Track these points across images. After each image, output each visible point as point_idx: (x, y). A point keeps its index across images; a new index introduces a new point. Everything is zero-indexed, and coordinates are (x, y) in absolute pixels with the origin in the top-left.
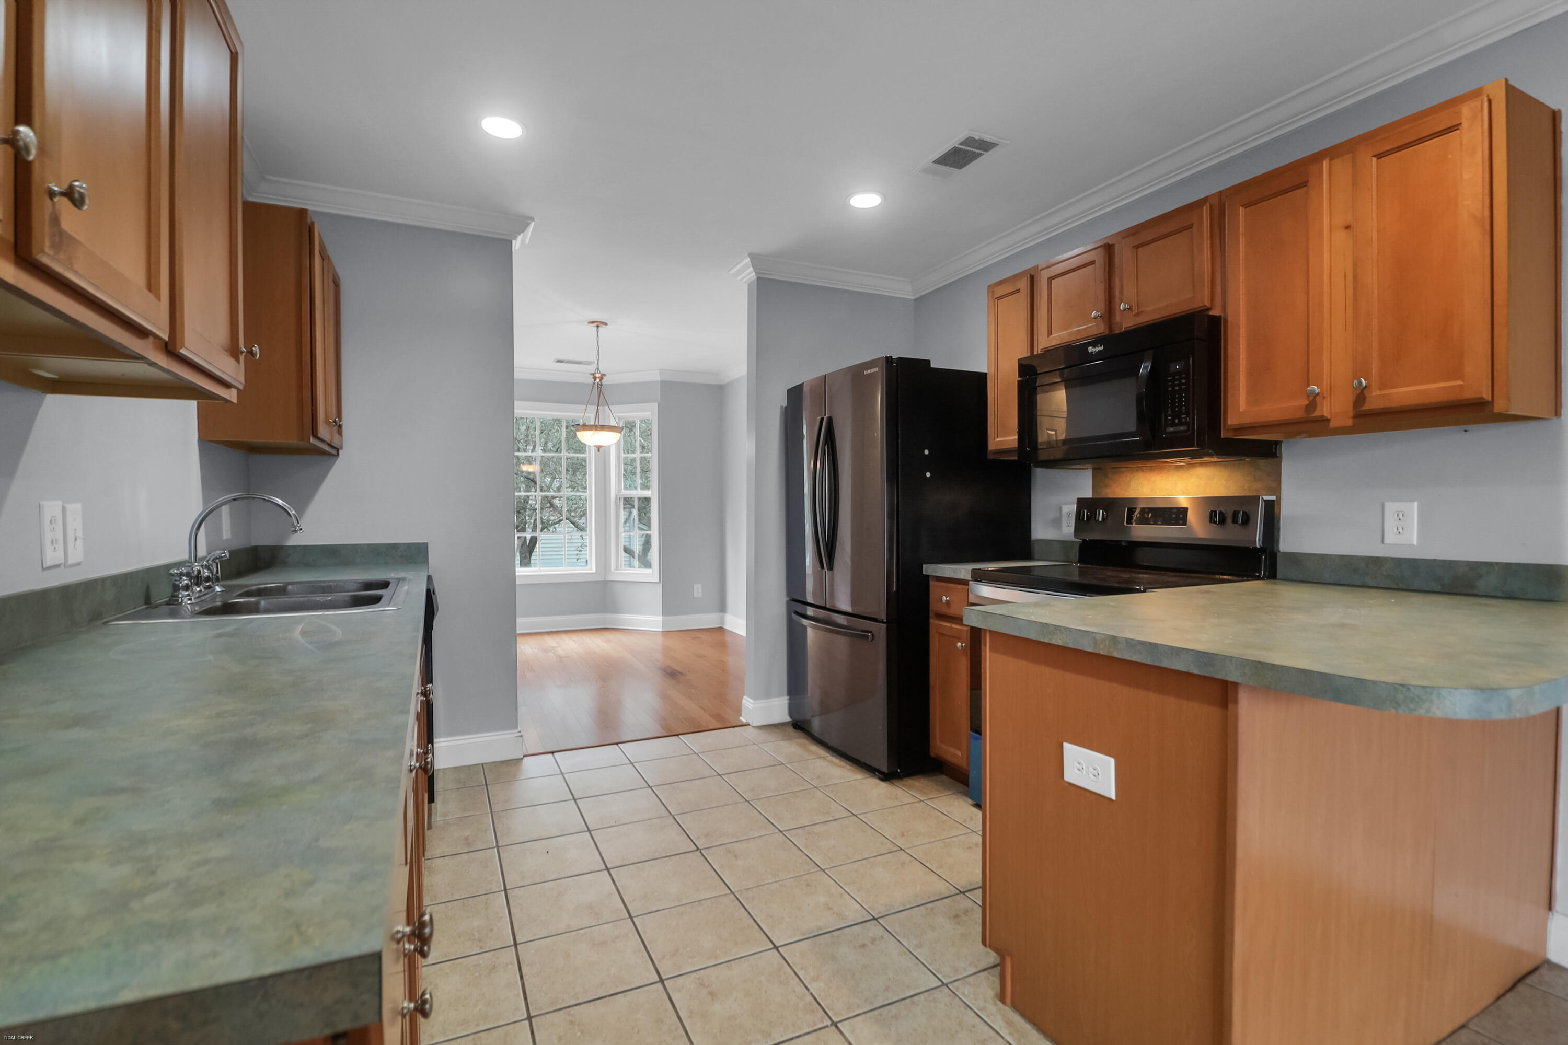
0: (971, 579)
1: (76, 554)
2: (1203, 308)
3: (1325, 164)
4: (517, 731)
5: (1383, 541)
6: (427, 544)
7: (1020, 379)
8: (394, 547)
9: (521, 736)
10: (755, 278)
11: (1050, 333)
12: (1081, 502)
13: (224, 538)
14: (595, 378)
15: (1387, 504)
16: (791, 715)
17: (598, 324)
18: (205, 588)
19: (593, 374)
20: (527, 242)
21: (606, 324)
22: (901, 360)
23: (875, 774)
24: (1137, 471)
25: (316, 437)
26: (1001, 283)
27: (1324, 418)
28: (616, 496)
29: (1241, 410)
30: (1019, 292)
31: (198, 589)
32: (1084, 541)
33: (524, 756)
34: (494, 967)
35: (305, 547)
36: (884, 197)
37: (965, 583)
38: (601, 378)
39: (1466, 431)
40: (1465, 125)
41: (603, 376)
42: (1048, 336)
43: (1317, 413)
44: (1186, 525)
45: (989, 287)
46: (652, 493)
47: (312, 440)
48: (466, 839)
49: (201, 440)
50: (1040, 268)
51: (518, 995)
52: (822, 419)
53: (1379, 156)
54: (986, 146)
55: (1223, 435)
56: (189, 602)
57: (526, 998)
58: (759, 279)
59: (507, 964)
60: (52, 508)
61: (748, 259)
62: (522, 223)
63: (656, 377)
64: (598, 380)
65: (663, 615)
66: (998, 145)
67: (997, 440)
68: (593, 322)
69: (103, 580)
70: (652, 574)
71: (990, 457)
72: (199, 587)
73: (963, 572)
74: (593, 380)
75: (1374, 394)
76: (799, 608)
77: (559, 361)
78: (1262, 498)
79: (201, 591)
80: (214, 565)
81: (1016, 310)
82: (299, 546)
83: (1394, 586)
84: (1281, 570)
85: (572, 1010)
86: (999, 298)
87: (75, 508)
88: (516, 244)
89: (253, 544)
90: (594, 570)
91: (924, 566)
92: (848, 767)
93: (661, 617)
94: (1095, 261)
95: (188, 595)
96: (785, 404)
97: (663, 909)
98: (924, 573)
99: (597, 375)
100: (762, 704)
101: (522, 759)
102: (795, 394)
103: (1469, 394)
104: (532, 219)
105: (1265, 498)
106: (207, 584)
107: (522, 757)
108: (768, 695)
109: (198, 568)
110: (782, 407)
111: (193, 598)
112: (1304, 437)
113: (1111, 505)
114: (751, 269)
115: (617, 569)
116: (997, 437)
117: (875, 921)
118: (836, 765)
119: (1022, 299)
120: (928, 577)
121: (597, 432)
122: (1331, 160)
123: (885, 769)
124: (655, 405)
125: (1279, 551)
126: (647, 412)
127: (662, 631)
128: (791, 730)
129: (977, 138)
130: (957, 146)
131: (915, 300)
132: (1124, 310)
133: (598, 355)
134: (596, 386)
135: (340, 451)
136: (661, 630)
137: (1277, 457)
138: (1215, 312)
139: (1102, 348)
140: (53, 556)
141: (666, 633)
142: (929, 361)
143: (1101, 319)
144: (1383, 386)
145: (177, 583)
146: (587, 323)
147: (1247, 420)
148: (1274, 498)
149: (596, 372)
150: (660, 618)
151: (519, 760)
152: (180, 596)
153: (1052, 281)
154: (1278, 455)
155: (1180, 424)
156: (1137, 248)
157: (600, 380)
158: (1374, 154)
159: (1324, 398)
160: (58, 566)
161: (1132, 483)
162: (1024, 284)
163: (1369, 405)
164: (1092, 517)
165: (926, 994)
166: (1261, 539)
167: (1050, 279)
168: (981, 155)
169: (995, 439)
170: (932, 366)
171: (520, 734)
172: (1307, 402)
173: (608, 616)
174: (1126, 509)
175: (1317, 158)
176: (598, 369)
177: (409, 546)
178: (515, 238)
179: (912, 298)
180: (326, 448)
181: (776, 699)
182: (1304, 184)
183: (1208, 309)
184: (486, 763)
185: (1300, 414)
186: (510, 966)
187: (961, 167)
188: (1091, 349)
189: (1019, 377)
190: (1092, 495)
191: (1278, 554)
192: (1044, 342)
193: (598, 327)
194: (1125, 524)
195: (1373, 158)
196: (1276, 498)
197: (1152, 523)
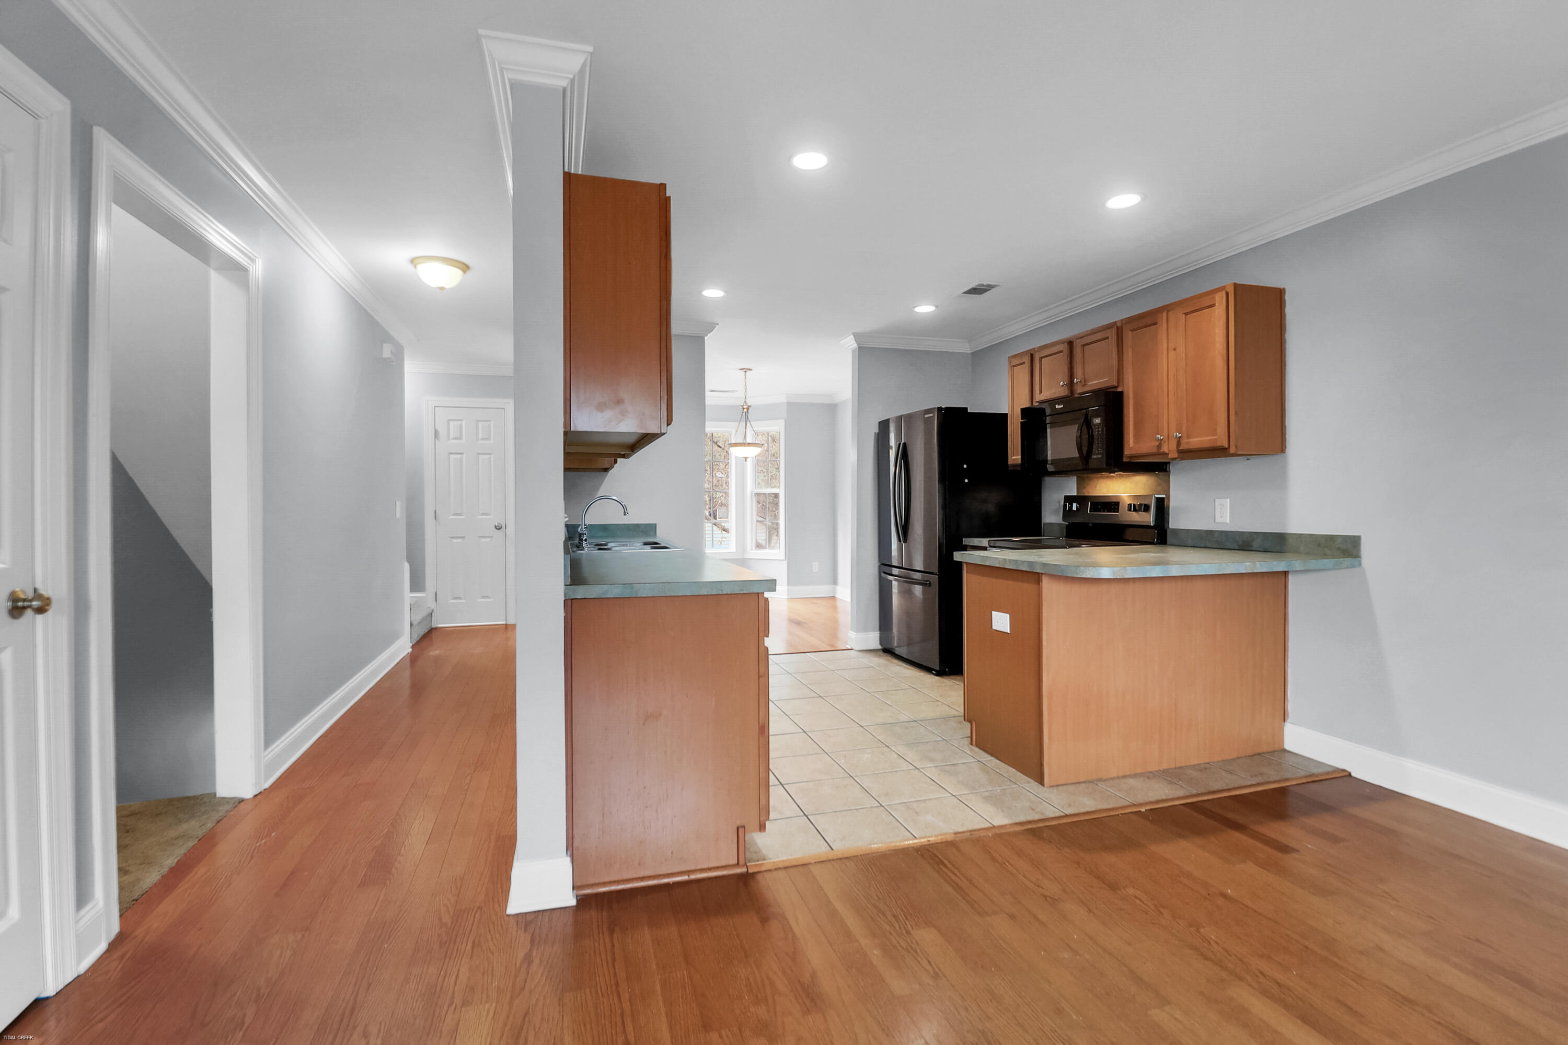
0: (988, 546)
2: (1113, 386)
3: (1164, 314)
5: (1214, 521)
10: (857, 346)
11: (1041, 392)
12: (1069, 499)
14: (743, 409)
15: (1216, 500)
16: (881, 642)
17: (746, 370)
21: (753, 371)
22: (947, 409)
23: (933, 672)
26: (1015, 356)
28: (751, 492)
29: (1131, 446)
30: (1023, 364)
32: (1068, 522)
36: (936, 307)
39: (1247, 459)
41: (749, 407)
42: (1040, 394)
43: (1162, 450)
44: (1118, 512)
45: (1009, 357)
46: (780, 490)
50: (1036, 350)
52: (900, 444)
53: (1185, 314)
54: (992, 287)
55: (1126, 460)
58: (861, 348)
61: (852, 336)
62: (711, 327)
63: (785, 399)
64: (747, 410)
65: (788, 585)
66: (999, 286)
67: (1013, 458)
68: (742, 369)
70: (780, 553)
71: (1010, 469)
73: (984, 541)
75: (1185, 442)
76: (887, 569)
78: (1155, 497)
81: (1023, 374)
83: (1219, 547)
84: (1170, 540)
86: (1014, 366)
88: (707, 339)
91: (963, 540)
92: (916, 670)
93: (787, 587)
94: (1061, 350)
96: (877, 431)
98: (963, 544)
99: (746, 407)
100: (861, 637)
102: (884, 426)
103: (1218, 442)
104: (719, 324)
105: (1157, 496)
108: (865, 629)
110: (875, 433)
113: (1081, 499)
114: (854, 342)
115: (752, 549)
116: (1013, 456)
117: (914, 722)
118: (908, 668)
119: (1027, 366)
120: (966, 546)
121: (743, 448)
122: (1167, 312)
123: (938, 669)
125: (1169, 527)
126: (778, 427)
127: (788, 598)
128: (881, 653)
129: (985, 283)
130: (975, 286)
131: (972, 353)
132: (1077, 383)
133: (746, 392)
134: (744, 414)
136: (786, 597)
137: (1167, 472)
138: (1119, 389)
139: (1062, 406)
141: (793, 599)
142: (966, 409)
143: (1066, 388)
144: (1186, 438)
146: (737, 370)
147: (1133, 452)
148: (1164, 496)
149: (744, 404)
154: (1168, 469)
155: (1098, 454)
156: (1084, 347)
158: (1183, 312)
159: (1166, 443)
161: (1098, 486)
162: (1027, 359)
163: (1183, 448)
164: (1071, 508)
165: (934, 742)
166: (1154, 520)
167: (1041, 358)
168: (989, 291)
169: (1012, 457)
170: (968, 411)
172: (1159, 444)
174: (1089, 503)
175: (1161, 310)
176: (746, 402)
177: (646, 525)
178: (707, 334)
179: (969, 353)
181: (872, 633)
182: (1154, 324)
183: (1116, 387)
185: (1153, 450)
188: (1057, 406)
189: (1022, 419)
190: (1077, 493)
191: (1168, 530)
192: (1038, 397)
193: (746, 372)
194: (1089, 512)
195: (1183, 315)
196: (1166, 496)
197: (1102, 511)
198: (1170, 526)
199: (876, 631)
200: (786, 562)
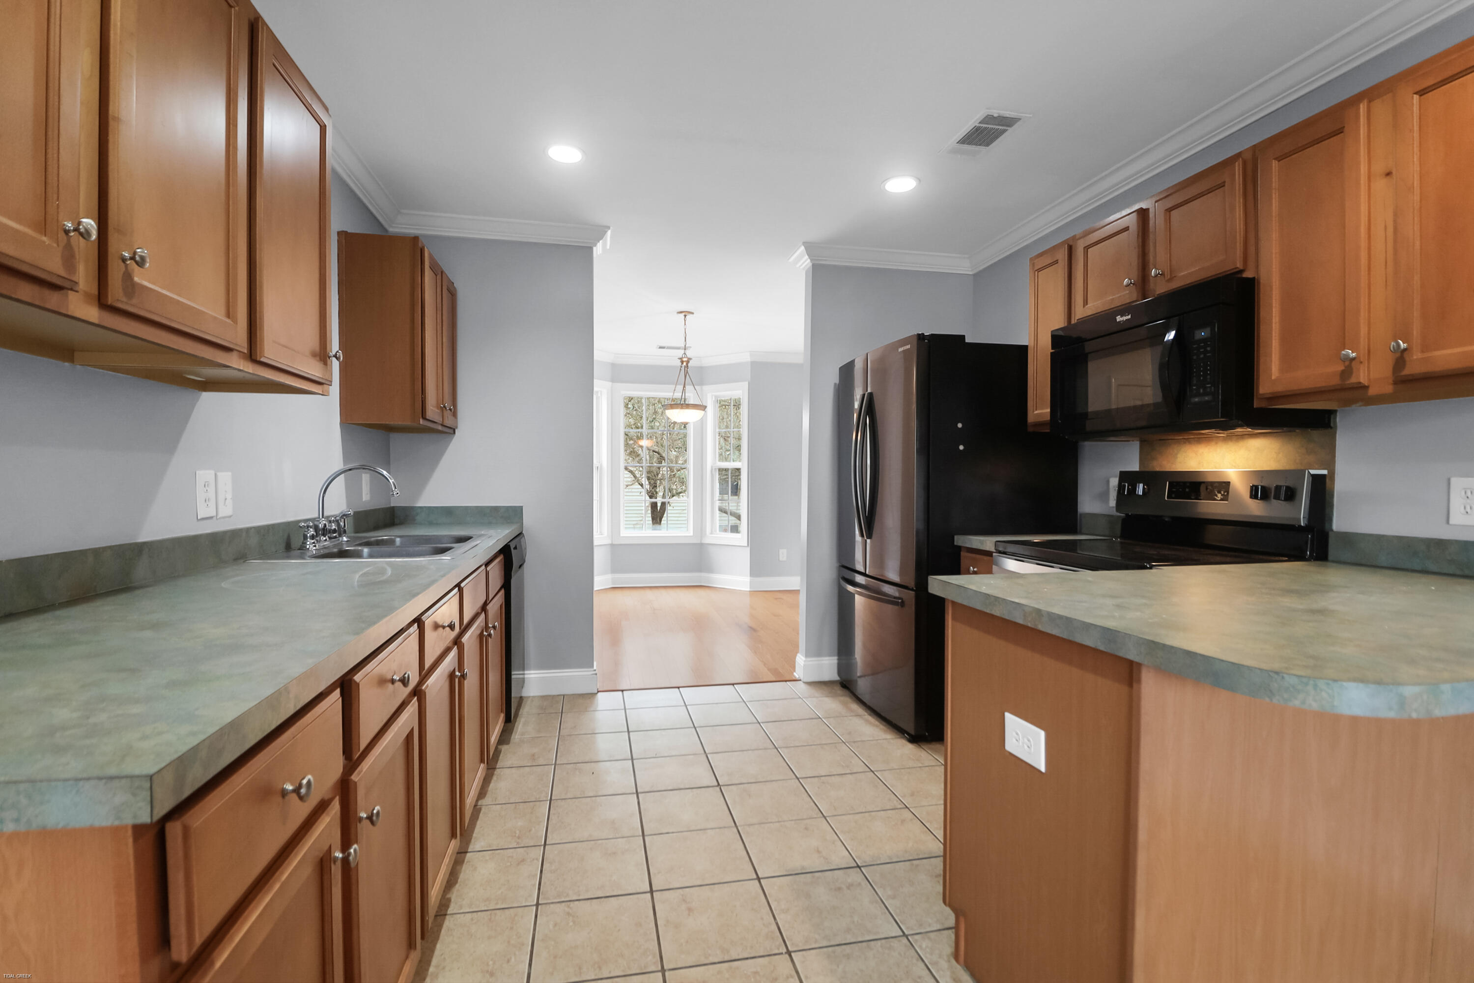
0: (995, 551)
1: (226, 510)
2: (1235, 270)
3: (1363, 107)
4: (592, 669)
5: (1448, 522)
6: (521, 507)
7: (1053, 351)
8: (496, 509)
9: (596, 674)
10: (811, 264)
11: (1086, 302)
12: (1125, 477)
13: (364, 500)
14: (682, 362)
15: (1454, 480)
16: (839, 673)
17: (686, 313)
18: (330, 538)
19: (681, 359)
20: (608, 247)
21: (693, 313)
22: (933, 336)
23: (904, 734)
24: (1185, 443)
25: (424, 418)
26: (1041, 255)
27: (1361, 385)
28: (712, 467)
29: (1273, 378)
30: (1057, 263)
31: (324, 539)
32: (1127, 515)
33: (598, 692)
34: (523, 860)
35: (429, 508)
36: (919, 180)
37: (989, 554)
38: (688, 362)
41: (689, 360)
42: (1084, 307)
43: (1353, 380)
44: (1227, 500)
45: (1031, 259)
46: (742, 464)
47: (421, 421)
48: (533, 755)
49: (342, 423)
50: (1077, 237)
51: (534, 885)
52: (864, 395)
53: (1422, 93)
54: (1008, 122)
55: (1256, 404)
56: (314, 548)
57: (539, 889)
58: (813, 265)
59: (533, 860)
60: (205, 475)
61: (803, 248)
62: (600, 232)
63: (746, 358)
64: (685, 364)
65: (751, 576)
66: (1020, 119)
67: (1036, 412)
68: (681, 312)
69: (248, 530)
70: (741, 538)
71: (1030, 429)
72: (325, 537)
73: (988, 542)
74: (680, 364)
75: (1415, 357)
76: (848, 574)
77: (660, 348)
78: (1309, 472)
79: (326, 540)
80: (343, 520)
81: (1055, 280)
82: (425, 507)
83: (1458, 572)
84: (1332, 553)
85: (572, 904)
86: (1039, 270)
87: (225, 477)
88: (598, 250)
89: (392, 505)
90: (691, 534)
91: (956, 537)
92: (882, 727)
93: (749, 578)
94: (1128, 227)
95: (314, 543)
96: (837, 382)
97: (673, 833)
98: (955, 544)
99: (684, 359)
100: (814, 661)
101: (596, 694)
102: (847, 371)
104: (609, 228)
105: (1313, 472)
106: (335, 535)
107: (596, 692)
108: (819, 654)
109: (324, 522)
110: (835, 384)
111: (317, 545)
112: (1360, 406)
113: (1151, 478)
114: (807, 257)
115: (712, 533)
116: (1036, 410)
117: (858, 869)
118: (870, 723)
119: (1060, 271)
120: (959, 548)
121: (682, 410)
122: (1370, 101)
123: (912, 732)
124: (747, 383)
125: (1332, 530)
126: (739, 391)
127: (750, 591)
128: (838, 690)
129: (995, 115)
130: (978, 125)
131: (974, 275)
132: (1156, 276)
133: (685, 341)
134: (683, 369)
135: (456, 430)
136: (748, 589)
137: (1331, 428)
138: (1248, 274)
139: (1129, 317)
140: (206, 511)
141: (753, 593)
142: (964, 337)
143: (1134, 286)
144: (1425, 348)
145: (306, 533)
146: (676, 313)
147: (1280, 388)
148: (1325, 472)
149: (684, 356)
150: (747, 579)
151: (592, 695)
152: (308, 543)
153: (1089, 250)
154: (1332, 425)
155: (1205, 394)
156: (1170, 211)
157: (687, 364)
158: (1416, 91)
159: (1361, 362)
160: (211, 518)
161: (1179, 455)
162: (1062, 255)
163: (1410, 370)
164: (1133, 490)
165: (883, 941)
166: (1307, 516)
167: (1086, 248)
168: (1004, 131)
169: (1033, 412)
170: (967, 341)
171: (595, 672)
172: (1342, 368)
173: (703, 574)
174: (1168, 483)
175: (1354, 101)
176: (685, 354)
177: (508, 508)
178: (595, 245)
179: (973, 271)
180: (440, 428)
181: (827, 658)
182: (1340, 131)
183: (1241, 271)
184: (567, 695)
185: (1335, 381)
186: (535, 861)
187: (988, 145)
188: (1119, 318)
189: (1052, 349)
190: (1140, 468)
191: (1330, 533)
192: (1080, 312)
193: (685, 316)
194: (1166, 499)
195: (1415, 96)
196: (1328, 472)
197: (1193, 498)
198: (1335, 527)
199: (834, 656)
200: (748, 549)
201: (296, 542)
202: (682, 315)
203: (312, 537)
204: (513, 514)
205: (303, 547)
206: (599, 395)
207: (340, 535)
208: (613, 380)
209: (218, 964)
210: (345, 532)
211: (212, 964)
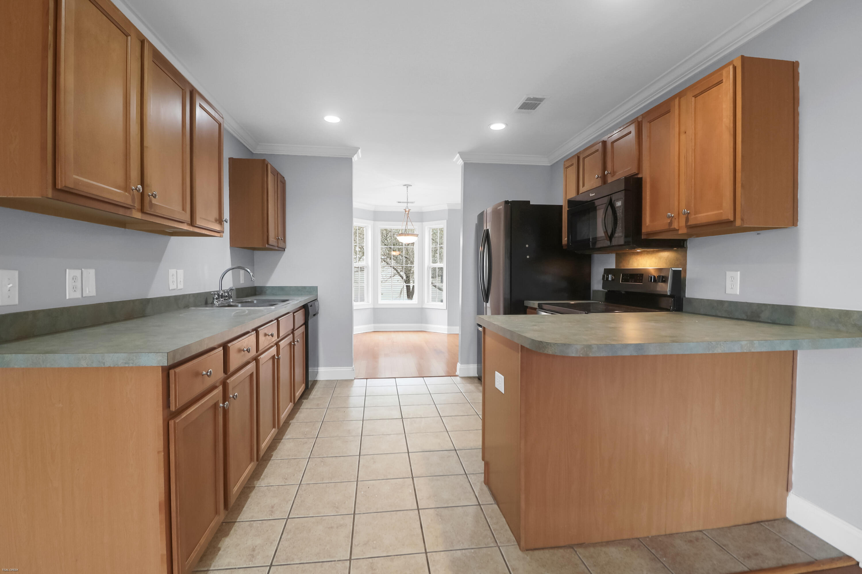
0: (538, 308)
1: (181, 286)
2: (635, 174)
3: (677, 101)
4: (352, 368)
5: (725, 292)
6: (317, 287)
7: (568, 209)
8: (304, 288)
9: (354, 370)
11: (583, 186)
12: (606, 271)
13: (241, 282)
15: (727, 272)
16: (477, 373)
18: (224, 299)
21: (411, 186)
22: (513, 202)
25: (268, 243)
26: (567, 159)
27: (675, 229)
28: (428, 266)
29: (647, 225)
30: (573, 165)
31: (222, 300)
32: (606, 290)
34: (306, 443)
35: (273, 287)
36: (506, 124)
37: (535, 309)
39: (758, 234)
40: (724, 81)
41: (409, 210)
43: (673, 227)
44: (642, 283)
45: (564, 163)
46: (443, 265)
47: (267, 245)
48: (318, 404)
49: (231, 246)
50: (581, 152)
51: (309, 451)
52: (484, 231)
53: (695, 96)
54: (539, 100)
55: (643, 237)
56: (217, 304)
57: (311, 452)
58: (464, 163)
59: (311, 443)
60: (172, 271)
61: (460, 156)
62: (356, 150)
63: (446, 207)
64: (407, 212)
65: (448, 326)
66: (545, 99)
68: (405, 185)
70: (443, 305)
71: (564, 247)
72: (222, 299)
73: (535, 304)
75: (692, 217)
77: (399, 202)
78: (672, 269)
79: (223, 300)
80: (230, 292)
81: (572, 173)
84: (685, 308)
86: (567, 168)
87: (181, 272)
89: (255, 286)
90: (417, 303)
91: (525, 302)
93: (447, 327)
94: (598, 149)
95: (217, 301)
97: (375, 435)
98: (525, 305)
99: (407, 210)
100: (465, 366)
101: (354, 380)
102: (481, 216)
103: (724, 217)
104: (360, 148)
105: (674, 269)
106: (227, 298)
108: (468, 363)
109: (222, 292)
111: (219, 302)
114: (461, 159)
115: (428, 302)
119: (575, 167)
120: (527, 307)
121: (407, 237)
122: (679, 99)
124: (446, 221)
125: (685, 297)
126: (442, 224)
127: (447, 334)
128: (476, 380)
129: (532, 98)
130: (525, 101)
131: (551, 166)
132: (607, 174)
133: (407, 199)
134: (406, 214)
135: (285, 249)
137: (685, 248)
138: (640, 176)
139: (594, 194)
140: (172, 286)
141: (449, 335)
142: (529, 202)
143: (600, 179)
144: (695, 213)
145: (214, 297)
146: (402, 186)
147: (649, 230)
149: (406, 208)
150: (446, 327)
151: (352, 380)
152: (215, 301)
153: (585, 159)
154: (686, 246)
156: (613, 143)
158: (693, 96)
159: (675, 219)
160: (175, 289)
161: (630, 261)
162: (575, 161)
164: (608, 279)
166: (671, 290)
167: (584, 158)
168: (539, 103)
170: (531, 204)
172: (669, 221)
173: (423, 325)
174: (621, 274)
175: (673, 99)
176: (407, 206)
177: (310, 288)
178: (353, 157)
179: (549, 165)
180: (277, 248)
181: (472, 365)
182: (668, 112)
183: (637, 174)
184: (339, 380)
185: (666, 227)
187: (534, 109)
188: (591, 195)
190: (616, 267)
192: (582, 190)
193: (407, 187)
194: (621, 282)
195: (693, 98)
196: (682, 269)
197: (630, 282)
198: (687, 295)
199: (476, 364)
200: (447, 311)
201: (210, 301)
202: (406, 187)
203: (217, 299)
204: (314, 290)
205: (212, 303)
206: (367, 228)
207: (229, 299)
208: (375, 220)
209: (183, 417)
210: (231, 297)
211: (181, 416)
